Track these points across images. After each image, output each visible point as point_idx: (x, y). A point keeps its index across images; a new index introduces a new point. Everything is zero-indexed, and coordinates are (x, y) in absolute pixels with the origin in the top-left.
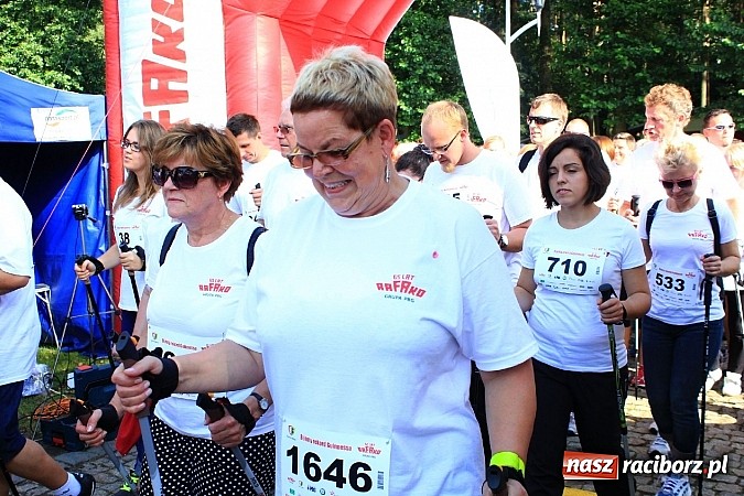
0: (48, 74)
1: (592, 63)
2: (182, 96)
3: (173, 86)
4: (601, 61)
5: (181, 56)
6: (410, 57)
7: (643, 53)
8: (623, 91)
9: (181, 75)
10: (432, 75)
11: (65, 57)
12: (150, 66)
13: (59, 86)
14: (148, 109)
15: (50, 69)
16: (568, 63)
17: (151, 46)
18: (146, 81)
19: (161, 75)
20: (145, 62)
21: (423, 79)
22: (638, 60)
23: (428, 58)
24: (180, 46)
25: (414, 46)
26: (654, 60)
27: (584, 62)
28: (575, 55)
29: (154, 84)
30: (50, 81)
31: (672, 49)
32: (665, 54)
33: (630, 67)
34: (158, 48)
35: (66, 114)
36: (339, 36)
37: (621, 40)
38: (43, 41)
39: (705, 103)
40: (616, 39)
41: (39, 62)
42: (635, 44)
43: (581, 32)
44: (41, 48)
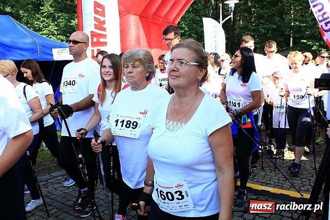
0: (58, 37)
1: (251, 31)
2: (105, 44)
3: (102, 40)
4: (254, 31)
5: (104, 29)
7: (270, 28)
8: (262, 40)
9: (105, 36)
11: (64, 31)
12: (93, 33)
13: (62, 41)
14: (93, 48)
15: (58, 34)
16: (243, 31)
17: (94, 26)
18: (92, 38)
19: (97, 36)
20: (92, 32)
21: (190, 36)
22: (267, 30)
23: (193, 29)
24: (104, 26)
26: (274, 30)
27: (248, 31)
28: (245, 28)
29: (95, 40)
30: (59, 39)
31: (280, 26)
32: (278, 28)
33: (265, 33)
34: (96, 27)
35: (64, 51)
36: (160, 22)
37: (262, 23)
38: (57, 25)
39: (291, 45)
40: (260, 23)
41: (56, 33)
42: (267, 24)
43: (247, 20)
44: (56, 28)
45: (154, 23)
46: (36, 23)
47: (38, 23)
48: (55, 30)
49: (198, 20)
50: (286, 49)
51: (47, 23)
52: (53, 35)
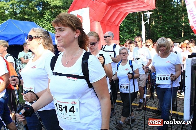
1: (159, 29)
4: (161, 28)
6: (123, 27)
7: (170, 27)
8: (166, 33)
10: (127, 30)
15: (53, 30)
16: (154, 28)
21: (125, 31)
22: (169, 28)
25: (124, 25)
26: (172, 28)
27: (158, 28)
28: (156, 27)
30: (53, 32)
31: (176, 25)
32: (174, 27)
33: (167, 29)
36: (111, 25)
37: (165, 24)
38: (51, 25)
39: (183, 36)
40: (164, 24)
41: (51, 29)
42: (168, 25)
43: (157, 23)
44: (51, 26)
45: (108, 26)
46: (41, 23)
47: (42, 24)
48: (51, 27)
49: (130, 23)
50: (179, 39)
51: (47, 24)
52: (50, 30)
